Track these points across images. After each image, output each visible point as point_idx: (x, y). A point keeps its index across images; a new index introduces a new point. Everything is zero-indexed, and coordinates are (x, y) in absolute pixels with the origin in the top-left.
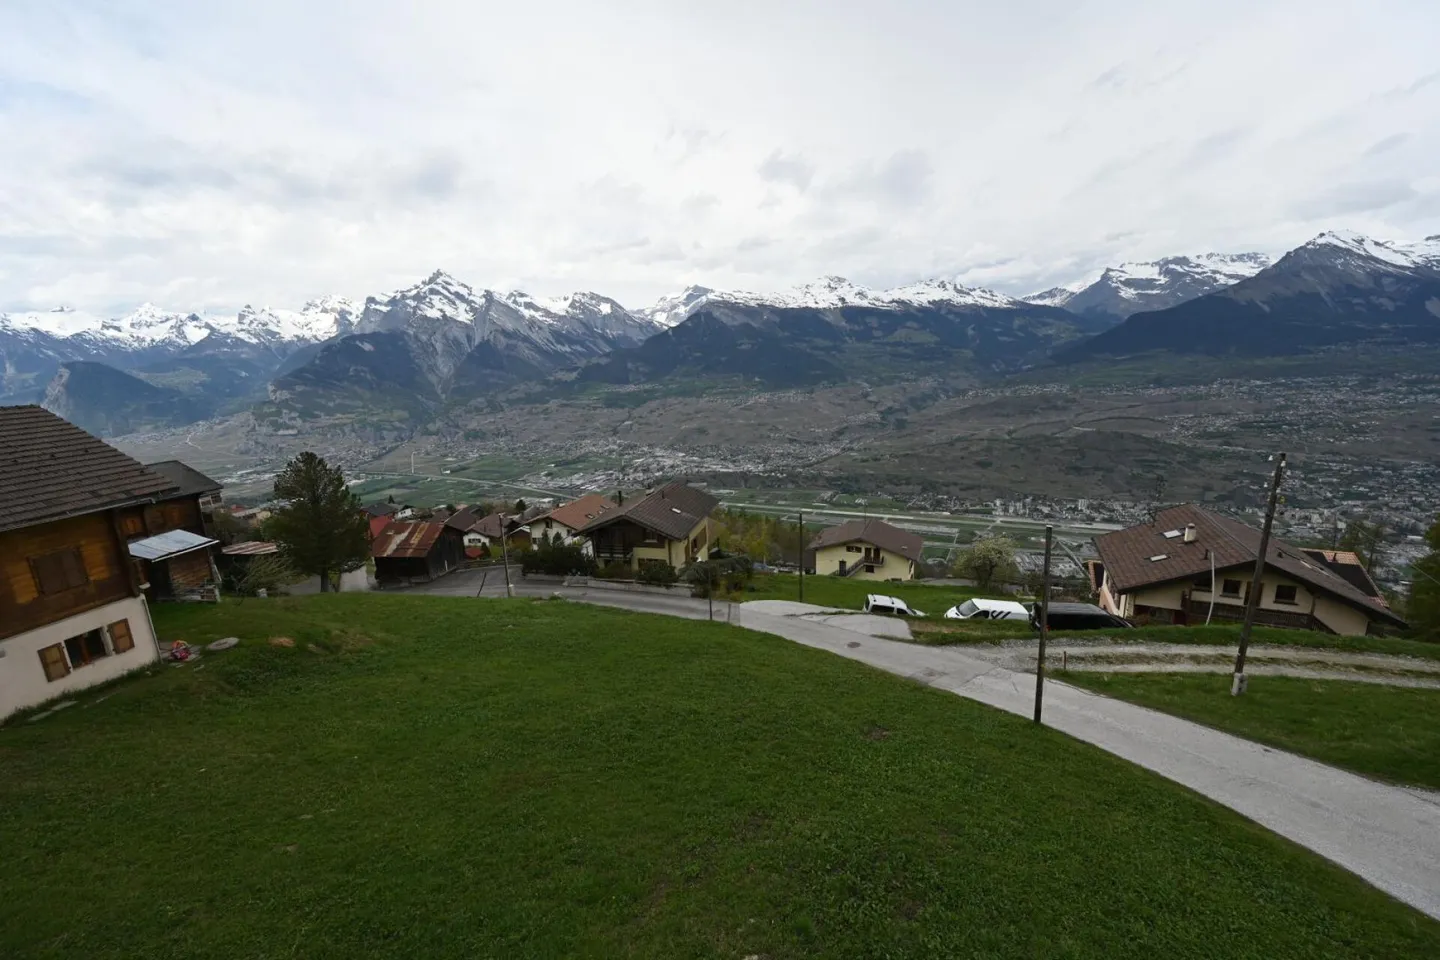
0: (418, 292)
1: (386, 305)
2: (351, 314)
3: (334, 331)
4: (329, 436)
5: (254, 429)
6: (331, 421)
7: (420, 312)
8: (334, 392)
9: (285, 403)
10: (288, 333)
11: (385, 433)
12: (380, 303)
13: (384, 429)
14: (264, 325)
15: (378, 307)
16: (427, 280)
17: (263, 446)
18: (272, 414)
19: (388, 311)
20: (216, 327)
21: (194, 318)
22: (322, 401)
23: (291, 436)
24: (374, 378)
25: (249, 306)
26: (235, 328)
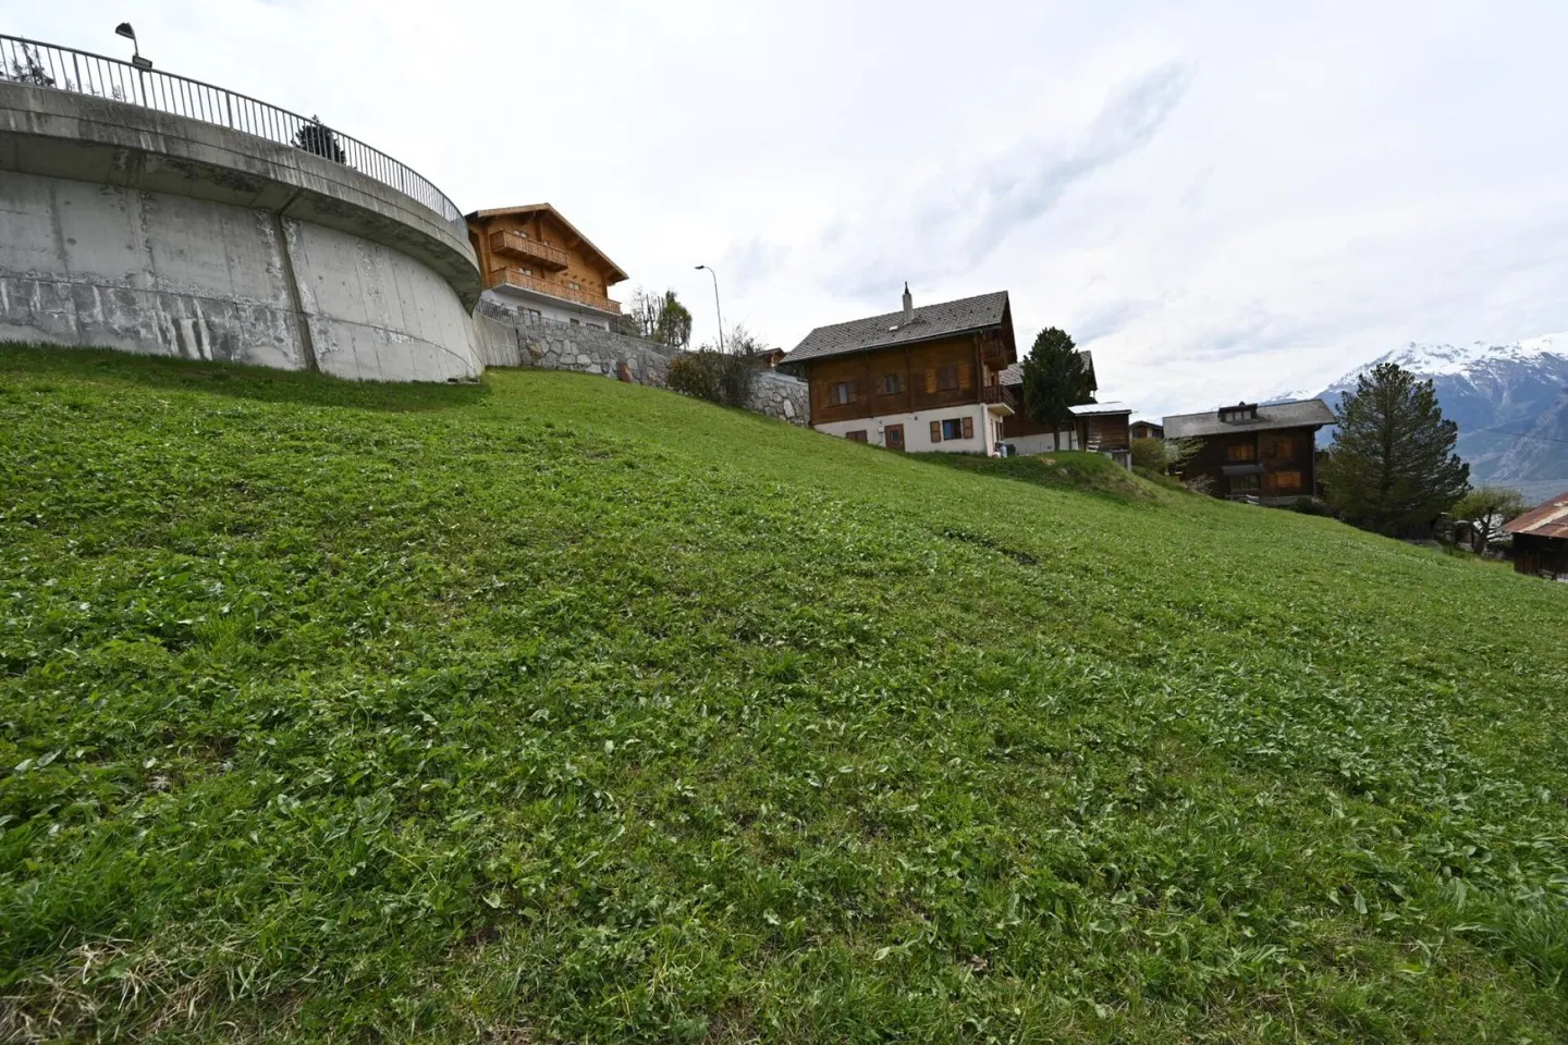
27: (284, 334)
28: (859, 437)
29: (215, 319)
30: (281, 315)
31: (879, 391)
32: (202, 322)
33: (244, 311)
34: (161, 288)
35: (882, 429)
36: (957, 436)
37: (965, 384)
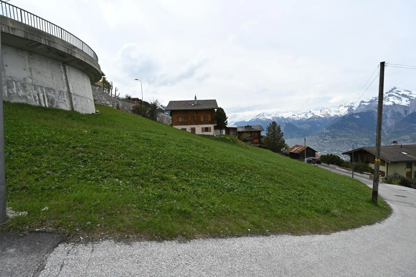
1: (368, 103)
2: (354, 107)
3: (347, 113)
4: (339, 144)
5: (318, 140)
6: (340, 140)
7: (384, 104)
8: (343, 131)
9: (328, 134)
10: (332, 114)
12: (365, 102)
13: (359, 144)
14: (326, 112)
15: (365, 104)
17: (320, 145)
18: (324, 136)
19: (368, 105)
20: (314, 114)
21: (310, 112)
22: (339, 133)
23: (327, 142)
24: (358, 127)
25: (323, 108)
26: (319, 114)
28: (185, 130)
31: (190, 119)
35: (190, 128)
36: (207, 131)
37: (210, 120)
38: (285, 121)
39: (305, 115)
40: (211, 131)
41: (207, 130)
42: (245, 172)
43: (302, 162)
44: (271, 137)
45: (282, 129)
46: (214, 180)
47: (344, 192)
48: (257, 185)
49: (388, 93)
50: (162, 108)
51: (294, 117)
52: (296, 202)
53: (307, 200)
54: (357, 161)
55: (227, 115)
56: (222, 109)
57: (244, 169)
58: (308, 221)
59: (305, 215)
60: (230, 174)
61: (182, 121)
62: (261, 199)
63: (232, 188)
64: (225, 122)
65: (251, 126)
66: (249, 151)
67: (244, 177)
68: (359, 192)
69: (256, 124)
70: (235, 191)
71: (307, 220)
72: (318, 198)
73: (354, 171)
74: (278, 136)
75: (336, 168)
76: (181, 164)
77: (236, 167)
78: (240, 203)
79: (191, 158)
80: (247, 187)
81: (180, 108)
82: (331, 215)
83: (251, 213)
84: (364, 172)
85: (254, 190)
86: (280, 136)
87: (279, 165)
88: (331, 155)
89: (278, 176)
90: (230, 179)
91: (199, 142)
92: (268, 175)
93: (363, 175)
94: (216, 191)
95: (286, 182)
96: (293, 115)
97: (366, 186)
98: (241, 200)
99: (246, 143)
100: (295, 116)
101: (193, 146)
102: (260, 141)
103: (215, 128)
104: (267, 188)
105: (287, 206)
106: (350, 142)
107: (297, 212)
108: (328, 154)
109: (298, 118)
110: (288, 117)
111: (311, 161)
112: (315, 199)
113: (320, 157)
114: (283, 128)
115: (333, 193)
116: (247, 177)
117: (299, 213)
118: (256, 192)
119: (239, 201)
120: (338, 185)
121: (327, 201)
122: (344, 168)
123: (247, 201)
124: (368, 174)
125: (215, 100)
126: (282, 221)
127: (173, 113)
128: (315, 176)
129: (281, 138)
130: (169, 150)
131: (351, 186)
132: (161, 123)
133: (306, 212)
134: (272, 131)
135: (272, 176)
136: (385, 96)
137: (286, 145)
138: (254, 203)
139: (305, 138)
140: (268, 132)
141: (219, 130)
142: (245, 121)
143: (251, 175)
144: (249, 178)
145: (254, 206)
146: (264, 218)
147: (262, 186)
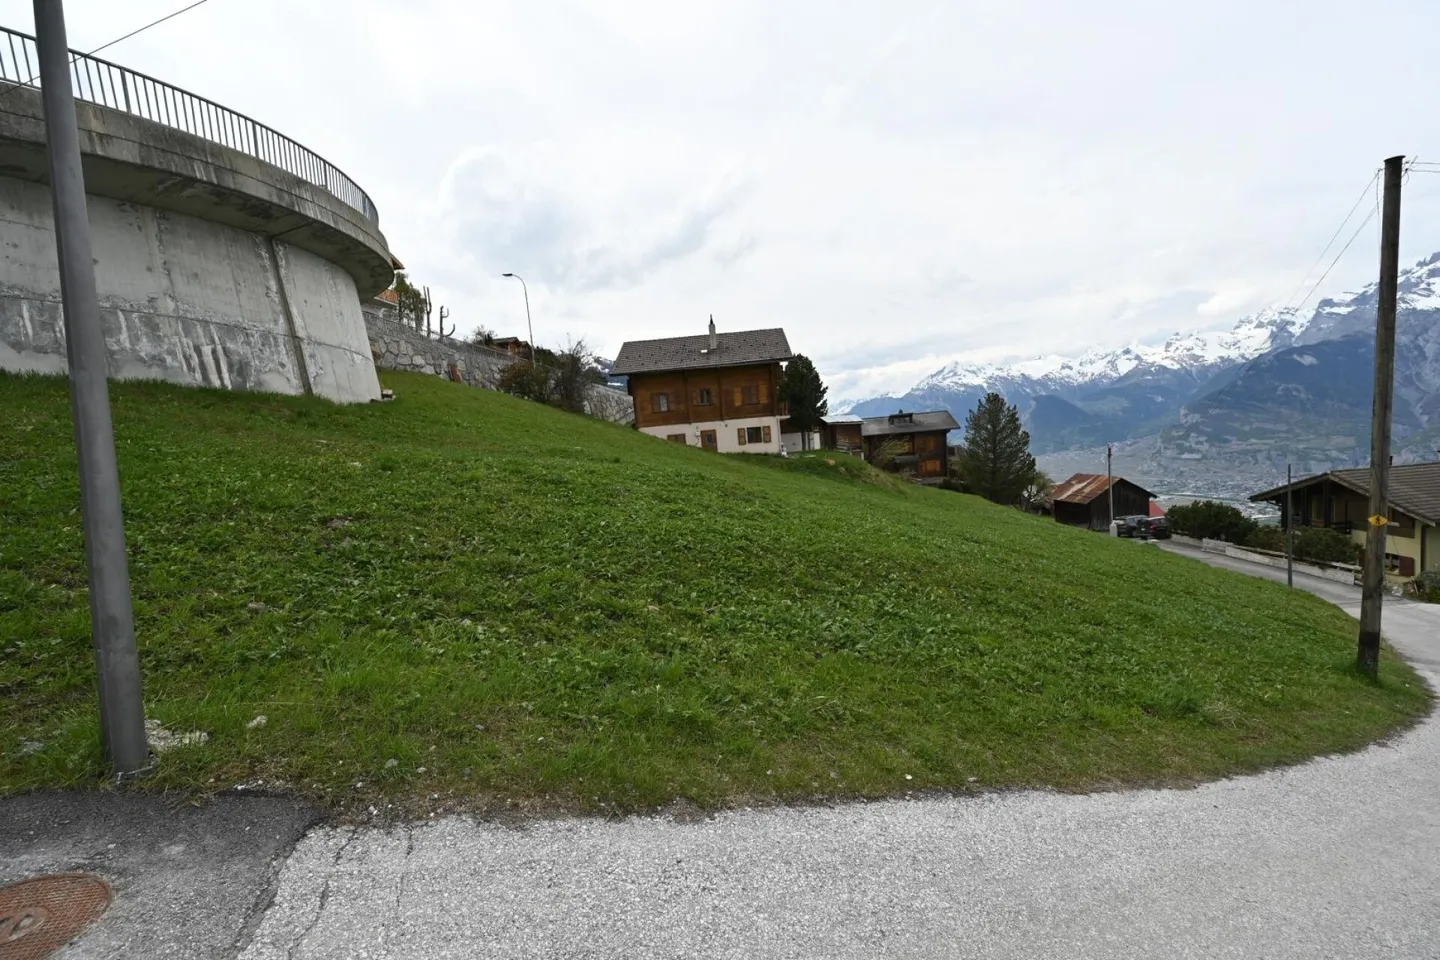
0: (1408, 279)
1: (1348, 305)
2: (1293, 323)
3: (1267, 347)
4: (1236, 463)
5: (1159, 452)
6: (1241, 447)
7: (1403, 306)
8: (1253, 415)
9: (1194, 428)
10: (1211, 356)
11: (1312, 462)
12: (1338, 305)
13: (1314, 459)
14: (1189, 350)
15: (1335, 310)
16: (1428, 259)
17: (1165, 468)
18: (1180, 438)
19: (1350, 313)
20: (1144, 357)
21: (1127, 352)
22: (1237, 425)
23: (1195, 460)
24: (1310, 397)
25: (1177, 334)
26: (1160, 356)
27: (285, 360)
28: (680, 439)
29: (230, 345)
30: (281, 340)
31: (695, 403)
32: (219, 348)
33: (253, 336)
34: (181, 313)
35: (699, 434)
36: (758, 440)
37: (764, 400)
38: (1034, 391)
39: (1109, 362)
40: (770, 441)
41: (755, 435)
42: (891, 581)
43: (1100, 534)
44: (986, 450)
45: (1024, 419)
46: (787, 611)
47: (1254, 638)
48: (936, 624)
49: (1427, 265)
50: (599, 367)
51: (1066, 372)
52: (1073, 680)
53: (1115, 670)
54: (1306, 522)
55: (825, 380)
56: (807, 359)
57: (889, 570)
58: (1115, 743)
59: (1103, 724)
60: (840, 589)
61: (669, 411)
62: (950, 671)
63: (848, 636)
64: (819, 404)
65: (910, 415)
66: (907, 504)
67: (888, 596)
68: (1313, 637)
69: (929, 406)
70: (859, 646)
71: (1112, 739)
72: (1154, 661)
73: (1293, 559)
74: (1009, 445)
75: (1228, 553)
76: (671, 562)
77: (862, 564)
78: (876, 686)
79: (703, 541)
80: (901, 634)
81: (662, 367)
82: (1201, 719)
83: (915, 722)
84: (1335, 564)
85: (926, 641)
86: (1019, 444)
87: (1013, 551)
88: (1209, 505)
89: (1011, 590)
90: (841, 605)
91: (731, 479)
92: (975, 588)
93: (1330, 573)
94: (795, 649)
95: (1039, 608)
96: (1063, 368)
97: (1337, 612)
98: (879, 676)
99: (897, 475)
100: (1070, 368)
101: (711, 498)
102: (944, 464)
103: (785, 428)
104: (969, 633)
105: (1041, 693)
106: (1279, 453)
107: (1076, 715)
108: (1196, 503)
109: (1083, 375)
110: (1046, 375)
111: (1134, 528)
112: (1145, 667)
113: (1165, 515)
114: (1028, 416)
115: (1213, 644)
116: (899, 595)
117: (1085, 717)
118: (932, 647)
119: (873, 680)
120: (1233, 613)
121: (1186, 672)
122: (1255, 552)
123: (901, 680)
124: (1350, 570)
125: (781, 330)
126: (1023, 744)
127: (636, 382)
128: (1145, 585)
129: (1020, 450)
130: (630, 516)
131: (1282, 615)
132: (598, 420)
133: (1108, 711)
134: (986, 429)
135: (990, 589)
136: (1416, 275)
137: (1040, 476)
138: (923, 688)
139: (1110, 449)
140: (972, 432)
141: (800, 434)
142: (890, 395)
143: (915, 590)
144: (905, 600)
145: (926, 697)
146: (960, 736)
147: (953, 626)
